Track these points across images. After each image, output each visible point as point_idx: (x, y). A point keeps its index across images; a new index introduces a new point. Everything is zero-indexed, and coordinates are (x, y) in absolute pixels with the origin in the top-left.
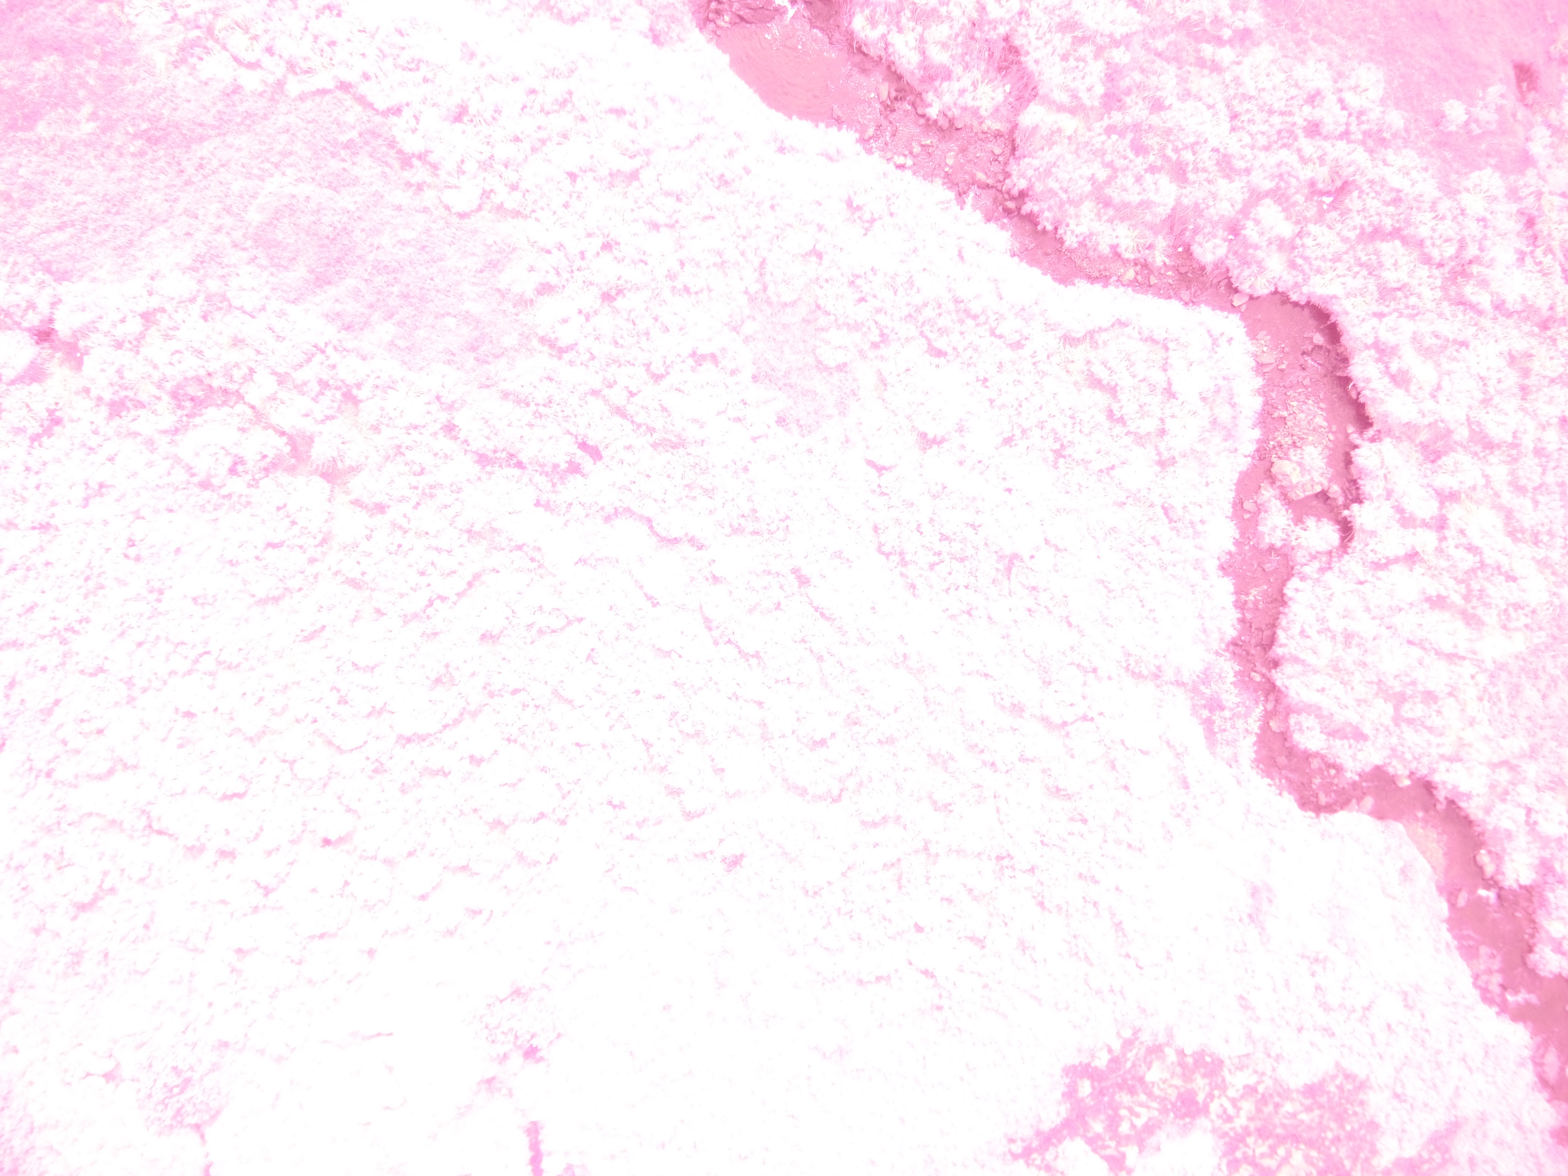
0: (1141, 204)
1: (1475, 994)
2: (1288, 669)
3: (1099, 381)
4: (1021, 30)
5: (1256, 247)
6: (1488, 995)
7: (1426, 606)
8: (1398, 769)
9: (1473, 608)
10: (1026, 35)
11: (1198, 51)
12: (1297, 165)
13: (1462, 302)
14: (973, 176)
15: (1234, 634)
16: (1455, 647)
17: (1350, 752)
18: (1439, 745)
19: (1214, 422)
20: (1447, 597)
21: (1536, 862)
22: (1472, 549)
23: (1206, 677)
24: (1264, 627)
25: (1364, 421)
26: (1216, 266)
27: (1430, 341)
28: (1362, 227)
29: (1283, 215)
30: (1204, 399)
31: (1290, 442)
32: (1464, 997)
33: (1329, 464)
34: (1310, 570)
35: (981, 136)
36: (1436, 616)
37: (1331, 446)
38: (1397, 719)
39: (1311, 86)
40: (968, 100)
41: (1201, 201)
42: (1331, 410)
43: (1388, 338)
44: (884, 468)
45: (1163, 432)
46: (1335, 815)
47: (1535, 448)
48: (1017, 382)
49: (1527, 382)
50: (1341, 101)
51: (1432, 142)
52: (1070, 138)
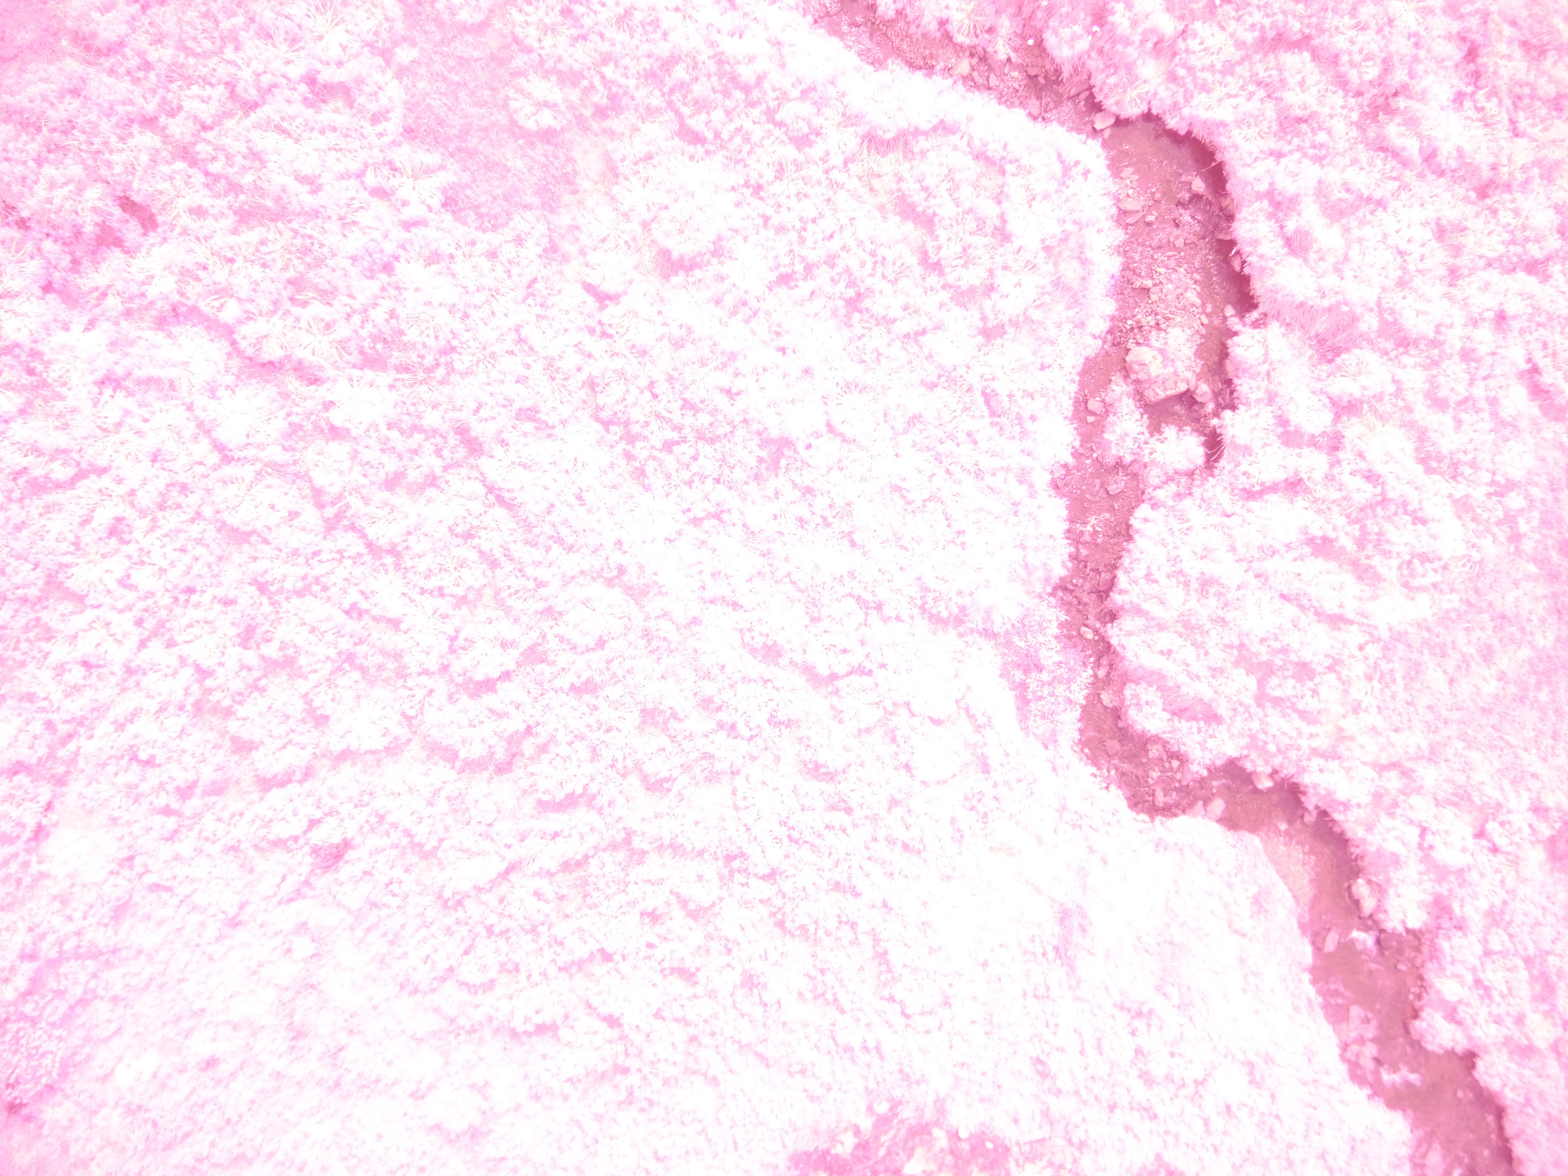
1: (1342, 1069)
2: (1127, 623)
3: (914, 207)
5: (1127, 42)
7: (1307, 550)
8: (1258, 765)
9: (1368, 557)
13: (1383, 148)
15: (1063, 573)
16: (1341, 606)
17: (1198, 738)
18: (1311, 735)
19: (1057, 283)
20: (1336, 540)
21: (1429, 899)
22: (1371, 477)
23: (1023, 626)
26: (1075, 68)
27: (1339, 195)
28: (1263, 29)
29: (1163, 3)
30: (1047, 249)
31: (1152, 323)
32: (1327, 1073)
34: (1167, 494)
36: (1317, 564)
38: (1261, 698)
42: (1206, 285)
43: (1286, 185)
44: (609, 297)
45: (990, 289)
46: (1175, 820)
47: (1463, 349)
48: (801, 195)
49: (1458, 261)
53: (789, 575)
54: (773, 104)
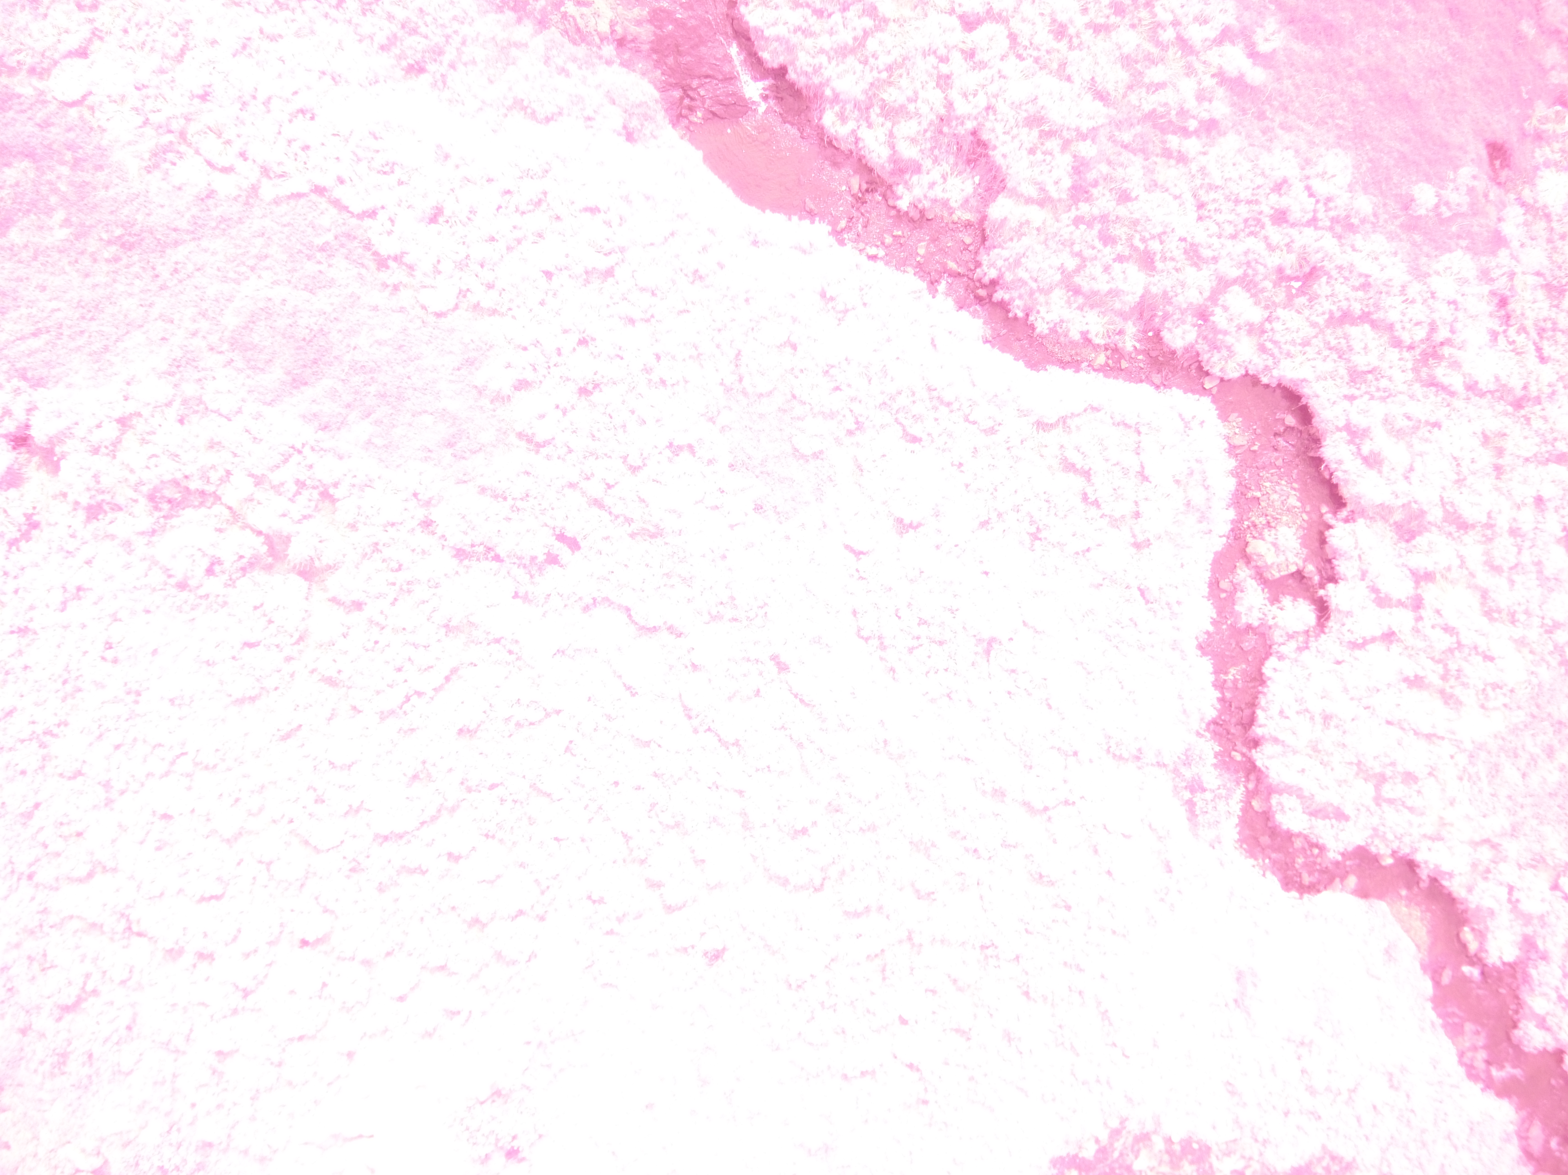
0: (1110, 292)
1: (1461, 1071)
2: (1268, 749)
3: (1073, 465)
4: (988, 125)
5: (1226, 333)
6: (1474, 1072)
7: (1404, 686)
8: (1381, 849)
9: (1451, 687)
10: (993, 130)
11: (1164, 142)
12: (1265, 253)
13: (1432, 383)
14: (944, 265)
15: (1215, 713)
16: (1434, 727)
17: (1332, 832)
18: (1420, 825)
19: (1188, 504)
20: (1425, 677)
21: (1519, 939)
22: (1448, 629)
23: (1186, 759)
24: (1243, 706)
25: (1337, 501)
26: (1186, 350)
27: (1402, 423)
28: (1331, 313)
29: (1252, 300)
30: (1177, 482)
31: (1264, 522)
32: (1449, 1075)
33: (1304, 545)
34: (1289, 648)
35: (951, 226)
36: (1414, 695)
37: (1306, 525)
38: (1378, 799)
39: (1278, 175)
40: (938, 192)
41: (1169, 289)
42: (1304, 490)
43: (1359, 420)
45: (1137, 515)
46: (1319, 896)
47: (1510, 528)
48: (992, 467)
49: (1501, 461)
50: (1308, 188)
51: (1401, 226)
52: (1038, 229)
54: (967, 411)
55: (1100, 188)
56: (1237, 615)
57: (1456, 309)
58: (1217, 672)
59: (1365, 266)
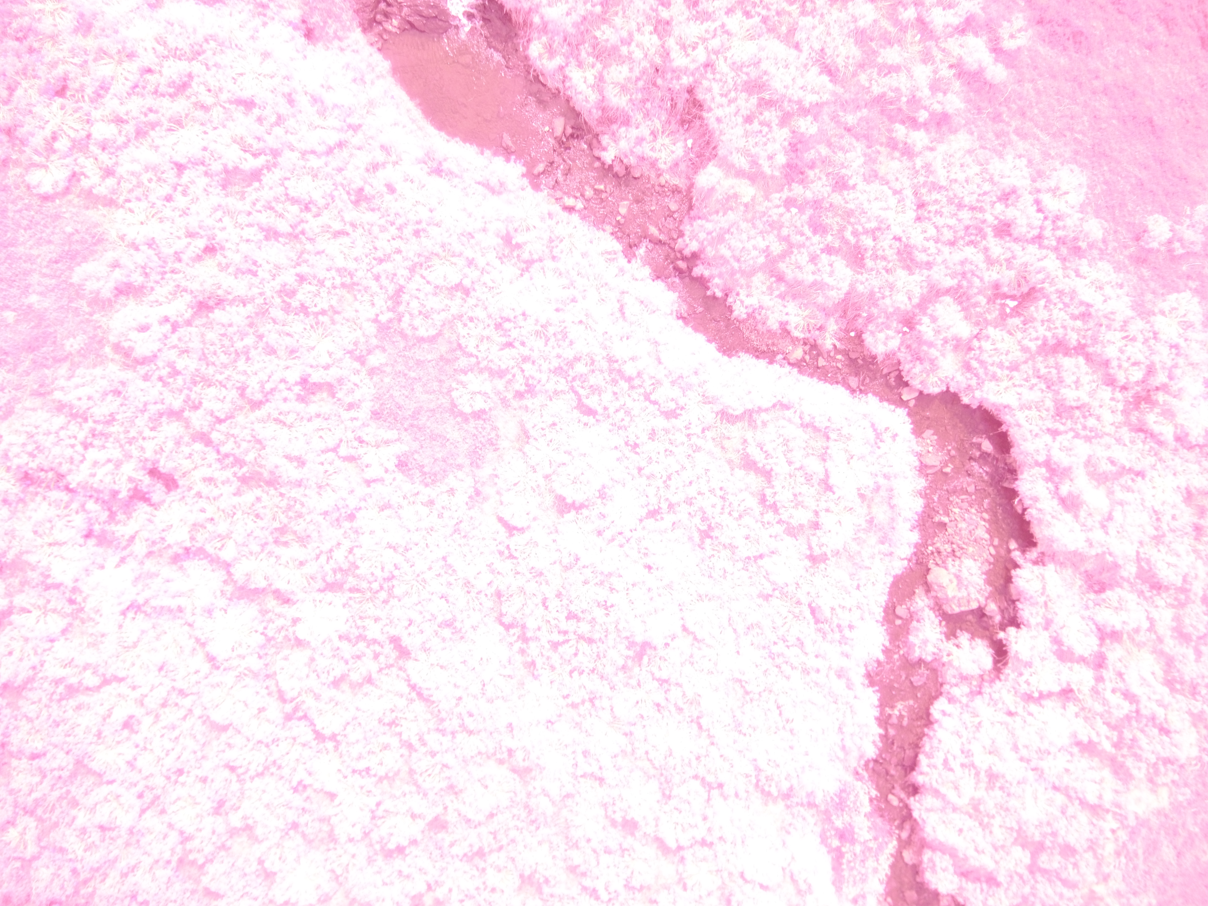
0: (814, 284)
2: (927, 800)
3: (755, 463)
4: (705, 83)
5: (931, 345)
7: (1075, 750)
9: (1123, 757)
10: (710, 90)
11: (890, 131)
12: (983, 266)
13: (1141, 429)
14: (645, 230)
15: (875, 751)
16: (1100, 797)
19: (871, 521)
20: (1099, 743)
22: (1129, 696)
23: (840, 802)
26: (887, 356)
27: (1105, 467)
28: (1045, 339)
29: (962, 314)
30: (862, 496)
33: (988, 582)
34: (960, 691)
35: (657, 188)
36: (1085, 761)
37: (992, 560)
38: (1033, 869)
39: (1007, 183)
40: (646, 149)
41: (876, 290)
42: (994, 522)
43: (1061, 458)
44: (515, 528)
45: (816, 526)
48: (668, 453)
50: (1037, 202)
51: (1130, 257)
52: (746, 205)
53: (647, 753)
54: (649, 389)
55: (817, 171)
56: (910, 647)
57: (1177, 355)
58: (882, 705)
59: (1087, 294)
